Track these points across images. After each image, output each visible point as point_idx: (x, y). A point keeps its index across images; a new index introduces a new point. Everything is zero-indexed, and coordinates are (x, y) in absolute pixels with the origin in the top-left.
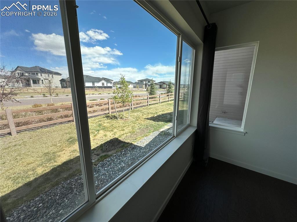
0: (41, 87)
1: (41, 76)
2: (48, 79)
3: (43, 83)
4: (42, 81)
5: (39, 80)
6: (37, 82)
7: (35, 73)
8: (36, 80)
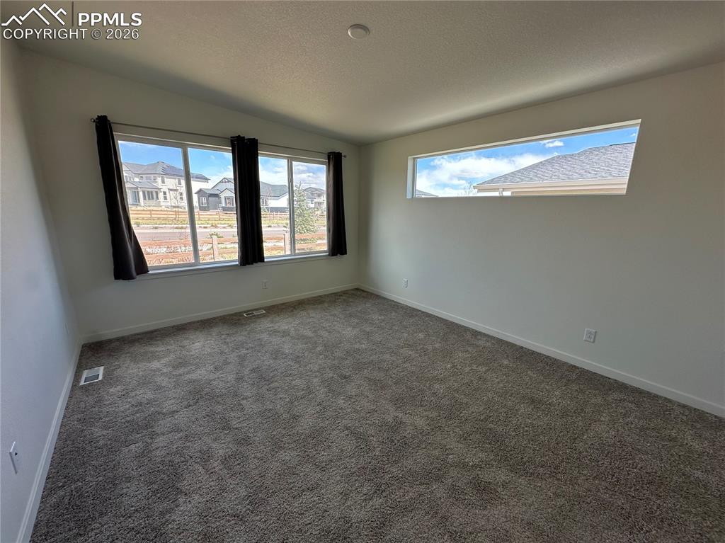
0: (161, 206)
1: (163, 182)
2: (176, 190)
3: (165, 198)
4: (165, 193)
5: (158, 191)
6: (155, 196)
7: (152, 176)
8: (152, 192)
